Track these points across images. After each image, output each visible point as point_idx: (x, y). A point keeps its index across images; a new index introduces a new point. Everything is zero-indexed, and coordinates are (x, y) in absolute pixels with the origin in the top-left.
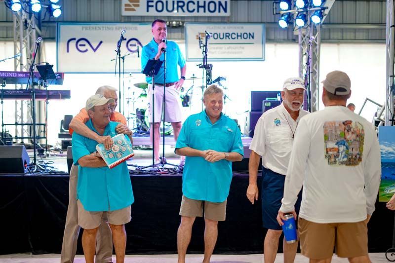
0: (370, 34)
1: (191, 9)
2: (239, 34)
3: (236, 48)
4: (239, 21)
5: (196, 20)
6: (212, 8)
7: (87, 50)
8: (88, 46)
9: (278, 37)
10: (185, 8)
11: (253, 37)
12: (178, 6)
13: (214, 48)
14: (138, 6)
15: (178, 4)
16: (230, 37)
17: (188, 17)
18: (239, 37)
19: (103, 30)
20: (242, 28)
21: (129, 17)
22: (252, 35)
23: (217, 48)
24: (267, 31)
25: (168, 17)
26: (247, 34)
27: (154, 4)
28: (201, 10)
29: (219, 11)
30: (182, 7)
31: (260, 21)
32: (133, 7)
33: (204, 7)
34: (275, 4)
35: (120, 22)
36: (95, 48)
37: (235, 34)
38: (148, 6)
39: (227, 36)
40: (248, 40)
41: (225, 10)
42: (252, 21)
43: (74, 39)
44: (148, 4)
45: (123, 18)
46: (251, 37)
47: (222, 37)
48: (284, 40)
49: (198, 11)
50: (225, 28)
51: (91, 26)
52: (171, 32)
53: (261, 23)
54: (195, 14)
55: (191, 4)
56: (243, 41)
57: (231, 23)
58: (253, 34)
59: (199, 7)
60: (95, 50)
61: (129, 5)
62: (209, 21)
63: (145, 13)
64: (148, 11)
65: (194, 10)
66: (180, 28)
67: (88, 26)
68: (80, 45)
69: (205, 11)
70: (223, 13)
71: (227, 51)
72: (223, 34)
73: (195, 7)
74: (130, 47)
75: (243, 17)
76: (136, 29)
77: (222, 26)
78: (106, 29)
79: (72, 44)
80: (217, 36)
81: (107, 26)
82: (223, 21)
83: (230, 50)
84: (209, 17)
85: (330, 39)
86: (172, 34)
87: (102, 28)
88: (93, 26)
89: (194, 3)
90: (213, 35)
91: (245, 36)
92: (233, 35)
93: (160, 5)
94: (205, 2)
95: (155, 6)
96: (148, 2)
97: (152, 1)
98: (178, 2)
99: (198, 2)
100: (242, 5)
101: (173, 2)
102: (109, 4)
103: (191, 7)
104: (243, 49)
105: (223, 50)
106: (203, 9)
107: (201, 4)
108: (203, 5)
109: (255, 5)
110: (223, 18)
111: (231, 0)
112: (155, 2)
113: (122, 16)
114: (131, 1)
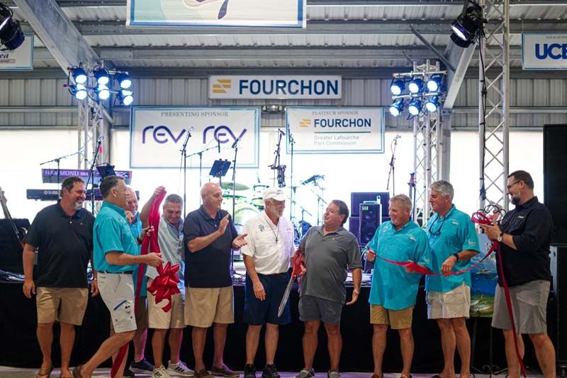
0: (518, 119)
1: (293, 90)
2: (353, 121)
3: (348, 138)
4: (353, 104)
5: (301, 103)
6: (319, 85)
7: (166, 140)
8: (167, 136)
9: (402, 124)
10: (286, 89)
11: (370, 125)
12: (278, 87)
13: (321, 138)
14: (229, 86)
15: (277, 84)
16: (341, 124)
17: (290, 100)
18: (353, 125)
20: (357, 113)
21: (218, 100)
22: (369, 122)
23: (325, 138)
25: (266, 100)
26: (362, 120)
27: (248, 84)
28: (306, 91)
29: (328, 93)
30: (282, 88)
31: (379, 104)
32: (223, 89)
33: (309, 87)
35: (207, 106)
36: (176, 137)
37: (347, 120)
38: (241, 87)
39: (338, 122)
40: (363, 128)
41: (336, 92)
42: (369, 105)
43: (152, 127)
44: (241, 85)
45: (210, 102)
46: (367, 125)
47: (331, 124)
49: (302, 93)
50: (334, 113)
51: (173, 111)
53: (381, 106)
54: (299, 96)
55: (293, 84)
56: (357, 128)
57: (343, 106)
58: (370, 120)
59: (303, 87)
60: (176, 141)
61: (219, 86)
62: (316, 104)
63: (239, 96)
64: (241, 93)
65: (297, 91)
66: (281, 114)
67: (169, 111)
68: (159, 135)
69: (310, 93)
70: (332, 95)
71: (338, 141)
72: (333, 120)
73: (299, 87)
74: (218, 137)
75: (357, 99)
76: (226, 114)
77: (331, 110)
78: (190, 116)
79: (149, 133)
80: (325, 123)
81: (191, 111)
82: (333, 104)
83: (341, 141)
84: (316, 100)
85: (467, 126)
86: (271, 120)
87: (185, 115)
88: (175, 111)
89: (297, 83)
90: (319, 122)
91: (360, 123)
92: (345, 122)
93: (255, 85)
94: (310, 82)
95: (249, 87)
96: (241, 82)
97: (247, 81)
98: (278, 82)
99: (302, 82)
100: (357, 85)
101: (272, 81)
102: (194, 84)
103: (294, 87)
104: (357, 138)
105: (333, 140)
106: (308, 90)
107: (306, 84)
108: (308, 85)
109: (373, 84)
110: (332, 100)
111: (343, 79)
112: (250, 82)
113: (210, 99)
114: (220, 81)
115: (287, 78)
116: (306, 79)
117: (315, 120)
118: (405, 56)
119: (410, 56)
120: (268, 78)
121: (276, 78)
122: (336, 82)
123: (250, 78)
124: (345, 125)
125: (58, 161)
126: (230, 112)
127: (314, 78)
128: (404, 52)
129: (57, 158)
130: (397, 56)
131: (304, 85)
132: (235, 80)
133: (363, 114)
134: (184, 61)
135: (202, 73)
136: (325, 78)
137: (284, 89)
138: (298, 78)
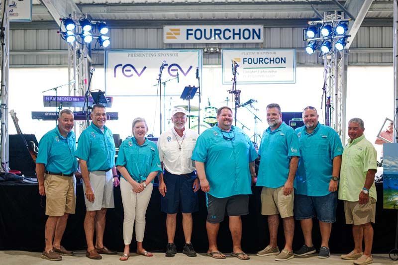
1: (227, 36)
2: (272, 59)
3: (268, 72)
4: (272, 47)
5: (232, 46)
6: (247, 33)
7: (132, 75)
8: (133, 72)
9: (309, 61)
10: (222, 36)
11: (285, 62)
12: (215, 34)
13: (249, 72)
14: (179, 34)
15: (215, 32)
16: (263, 62)
17: (224, 44)
18: (272, 62)
19: (147, 56)
20: (275, 53)
21: (170, 45)
22: (284, 60)
23: (251, 72)
24: (298, 56)
25: (207, 44)
26: (279, 59)
27: (193, 32)
28: (237, 37)
29: (253, 38)
30: (219, 35)
31: (291, 47)
32: (174, 35)
33: (239, 34)
34: (305, 31)
35: (162, 49)
36: (139, 72)
37: (268, 59)
38: (188, 34)
39: (261, 60)
40: (280, 65)
41: (259, 37)
42: (284, 47)
43: (121, 65)
44: (187, 32)
45: (165, 45)
46: (283, 62)
47: (256, 62)
48: (314, 63)
49: (234, 38)
50: (258, 53)
51: (137, 53)
52: (209, 58)
53: (293, 48)
54: (231, 41)
55: (227, 32)
56: (276, 65)
57: (265, 48)
58: (285, 58)
59: (234, 34)
60: (139, 75)
61: (171, 34)
62: (244, 47)
63: (186, 41)
64: (187, 39)
65: (230, 37)
66: (218, 54)
67: (133, 53)
68: (126, 71)
69: (240, 38)
70: (256, 40)
71: (261, 74)
72: (257, 59)
73: (231, 34)
74: (171, 72)
75: (275, 43)
76: (177, 55)
77: (256, 51)
78: (149, 56)
79: (119, 69)
80: (251, 61)
81: (150, 53)
82: (257, 46)
83: (263, 74)
84: (244, 44)
85: (357, 62)
86: (210, 59)
87: (146, 55)
88: (138, 53)
89: (230, 31)
90: (247, 60)
92: (266, 60)
93: (198, 33)
94: (240, 30)
95: (194, 34)
96: (188, 30)
97: (192, 30)
98: (215, 30)
99: (234, 30)
100: (275, 32)
101: (211, 30)
102: (152, 33)
103: (228, 34)
104: (276, 72)
105: (257, 74)
106: (238, 36)
107: (237, 31)
108: (238, 32)
109: (287, 31)
110: (257, 44)
111: (264, 28)
112: (194, 30)
114: (172, 30)
115: (222, 27)
116: (237, 28)
117: (244, 59)
118: (313, 9)
119: (317, 9)
120: (208, 28)
121: (214, 27)
122: (259, 30)
123: (194, 27)
124: (266, 62)
125: (56, 89)
126: (179, 53)
127: (243, 27)
128: (312, 6)
129: (55, 87)
130: (306, 9)
131: (235, 32)
132: (183, 29)
133: (280, 54)
134: (144, 14)
135: (158, 24)
136: (251, 27)
137: (220, 35)
138: (231, 27)
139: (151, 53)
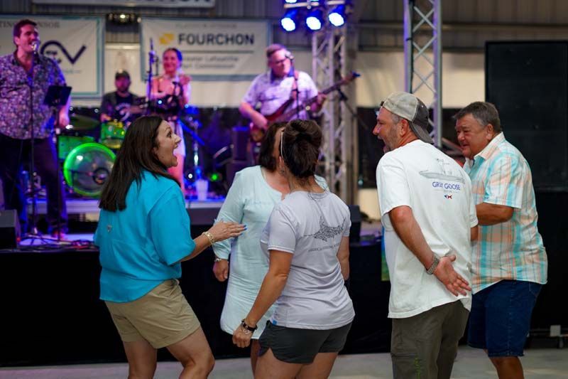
2: (230, 37)
3: (224, 59)
9: (294, 42)
11: (252, 42)
16: (215, 41)
17: (144, 8)
18: (230, 42)
20: (234, 26)
21: (45, 6)
22: (250, 37)
23: (193, 59)
25: (112, 7)
26: (242, 36)
31: (264, 16)
35: (29, 13)
37: (222, 36)
39: (210, 39)
40: (243, 47)
42: (251, 15)
45: (34, 7)
46: (249, 42)
47: (201, 40)
48: (302, 46)
50: (205, 26)
53: (266, 18)
54: (157, 3)
56: (235, 47)
57: (217, 18)
58: (252, 36)
66: (133, 26)
70: (202, 2)
72: (204, 36)
75: (236, 10)
76: (57, 25)
77: (201, 23)
78: (5, 26)
80: (194, 39)
81: (6, 20)
82: (203, 15)
83: (214, 63)
84: (181, 9)
85: (376, 46)
90: (185, 37)
91: (240, 40)
104: (236, 59)
105: (203, 62)
113: (32, 4)
117: (180, 35)
124: (220, 41)
126: (62, 22)
133: (244, 28)
139: (9, 20)
